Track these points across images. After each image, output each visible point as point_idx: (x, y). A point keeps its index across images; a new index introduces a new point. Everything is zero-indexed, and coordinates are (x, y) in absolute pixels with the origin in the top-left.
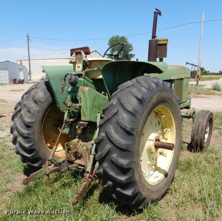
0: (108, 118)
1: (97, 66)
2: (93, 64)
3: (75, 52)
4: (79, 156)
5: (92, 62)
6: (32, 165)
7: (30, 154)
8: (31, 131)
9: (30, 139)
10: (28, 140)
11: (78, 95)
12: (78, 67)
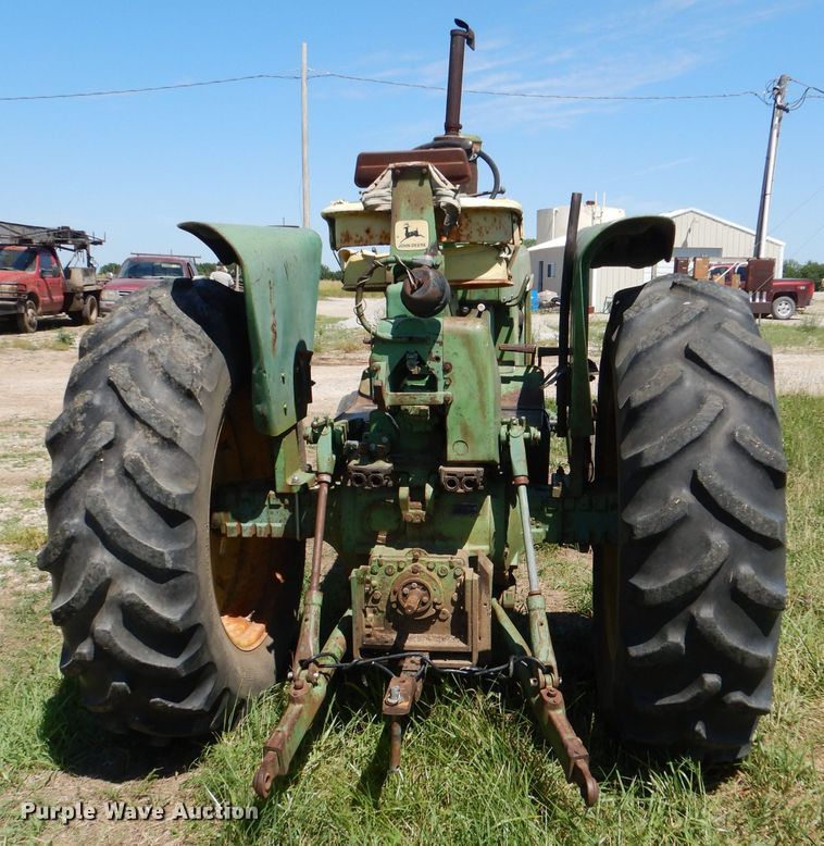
0: (696, 435)
1: (484, 232)
2: (470, 225)
3: (393, 170)
4: (424, 617)
5: (467, 217)
6: (177, 706)
7: (175, 655)
8: (185, 541)
9: (184, 578)
10: (175, 586)
11: (434, 354)
12: (408, 235)
